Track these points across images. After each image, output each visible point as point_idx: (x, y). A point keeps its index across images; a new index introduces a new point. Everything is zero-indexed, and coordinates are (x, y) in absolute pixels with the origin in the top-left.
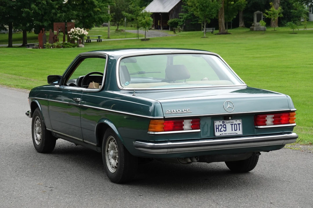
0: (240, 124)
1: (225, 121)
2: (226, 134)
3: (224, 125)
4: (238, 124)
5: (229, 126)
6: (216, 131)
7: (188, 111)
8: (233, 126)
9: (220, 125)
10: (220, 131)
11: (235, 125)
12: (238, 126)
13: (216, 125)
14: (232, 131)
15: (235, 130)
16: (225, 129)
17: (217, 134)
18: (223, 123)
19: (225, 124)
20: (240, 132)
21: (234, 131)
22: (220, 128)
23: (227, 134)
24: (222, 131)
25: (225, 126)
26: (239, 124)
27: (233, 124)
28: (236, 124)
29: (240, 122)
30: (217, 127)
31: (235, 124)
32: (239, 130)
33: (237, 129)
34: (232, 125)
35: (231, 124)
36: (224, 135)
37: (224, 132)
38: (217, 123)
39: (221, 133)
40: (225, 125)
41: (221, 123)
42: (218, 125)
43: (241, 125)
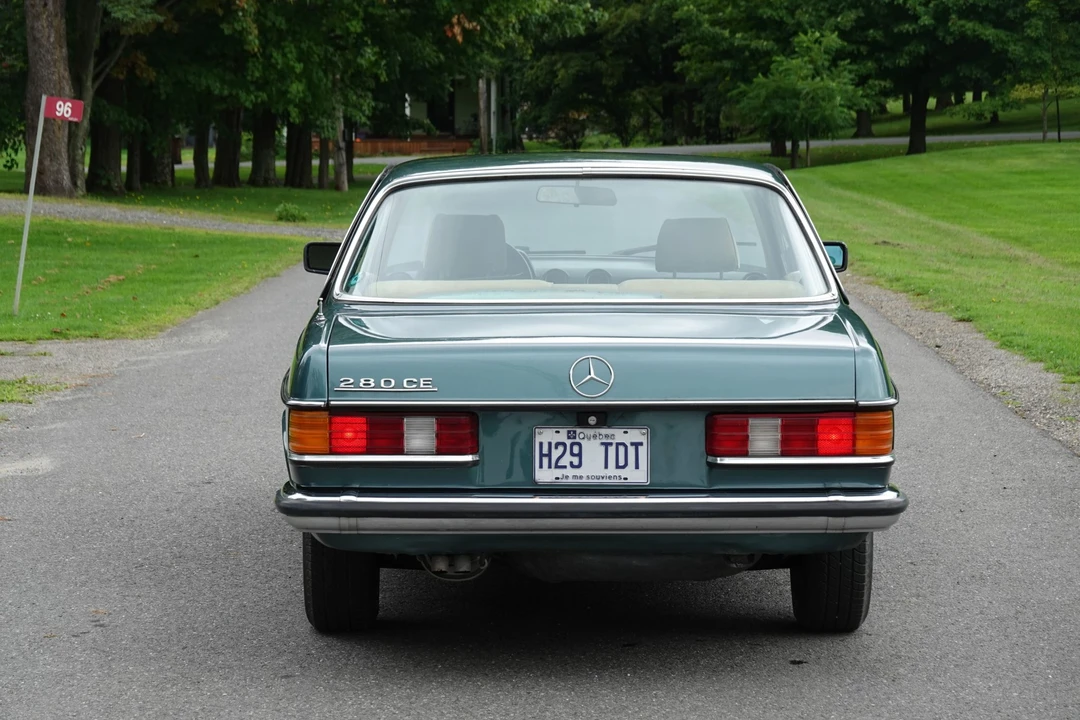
0: (641, 444)
1: (578, 430)
2: (581, 477)
3: (572, 445)
4: (632, 444)
5: (592, 449)
6: (541, 466)
7: (422, 386)
8: (612, 450)
9: (558, 445)
10: (557, 467)
11: (622, 449)
12: (631, 450)
13: (541, 444)
14: (606, 467)
15: (618, 467)
16: (576, 461)
17: (544, 475)
18: (569, 438)
19: (577, 440)
20: (639, 476)
21: (612, 470)
22: (556, 454)
23: (584, 480)
24: (565, 467)
25: (576, 450)
26: (637, 445)
27: (611, 444)
28: (623, 444)
29: (643, 439)
30: (545, 451)
31: (618, 444)
32: (637, 467)
33: (626, 464)
34: (607, 445)
35: (602, 444)
36: (571, 480)
37: (570, 472)
38: (546, 436)
39: (559, 473)
40: (580, 445)
41: (562, 436)
42: (550, 444)
43: (643, 450)
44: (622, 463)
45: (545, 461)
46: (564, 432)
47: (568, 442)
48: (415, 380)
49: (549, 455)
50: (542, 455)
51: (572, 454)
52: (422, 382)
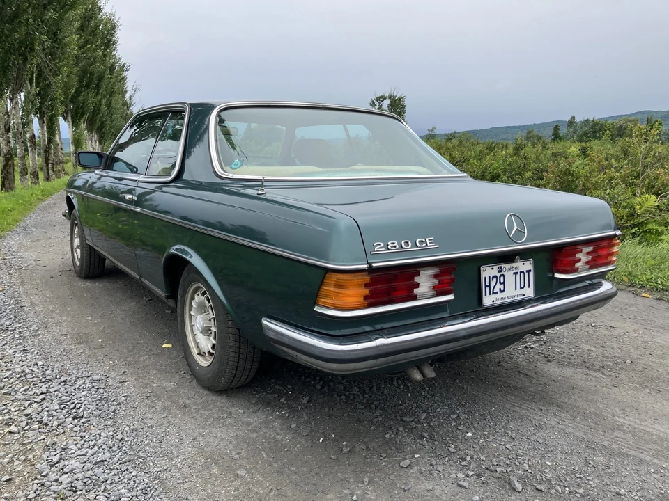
0: (530, 271)
1: (503, 266)
2: (505, 298)
3: (501, 276)
4: (527, 271)
5: (509, 278)
6: (486, 295)
7: (428, 245)
8: (518, 276)
9: (493, 277)
10: (494, 293)
11: (522, 275)
12: (526, 274)
13: (485, 278)
14: (516, 289)
15: (521, 288)
16: (502, 287)
17: (487, 301)
18: (498, 272)
19: (502, 273)
20: (530, 292)
21: (518, 291)
22: (493, 284)
23: (506, 300)
24: (497, 293)
25: (502, 281)
26: (529, 271)
27: (517, 273)
28: (523, 272)
29: (531, 267)
30: (487, 284)
31: (521, 272)
32: (529, 287)
33: (524, 285)
35: (514, 273)
36: (500, 301)
37: (499, 295)
38: (488, 272)
39: (494, 297)
40: (503, 275)
41: (495, 272)
42: (490, 277)
43: (532, 274)
44: (522, 286)
45: (488, 289)
46: (496, 268)
47: (498, 275)
48: (424, 240)
49: (489, 286)
50: (486, 286)
51: (501, 283)
52: (428, 242)
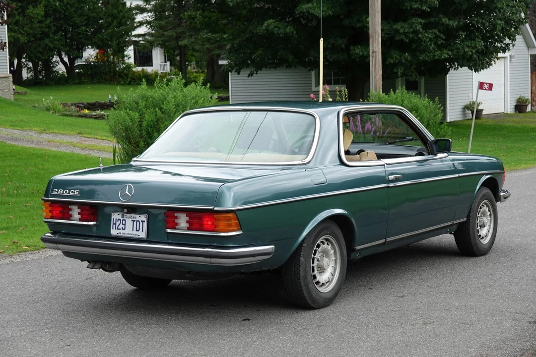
0: (144, 221)
1: (125, 215)
2: (125, 234)
3: (123, 220)
4: (142, 221)
5: (129, 222)
6: (113, 228)
8: (135, 223)
9: (119, 219)
10: (118, 229)
11: (138, 223)
12: (141, 223)
13: (113, 219)
14: (133, 230)
16: (123, 227)
17: (114, 232)
18: (122, 217)
19: (125, 218)
20: (143, 235)
21: (135, 232)
22: (118, 223)
23: (126, 235)
24: (120, 229)
25: (124, 223)
26: (143, 222)
27: (135, 221)
28: (139, 221)
29: (145, 219)
30: (114, 222)
31: (137, 221)
32: (143, 231)
33: (139, 230)
34: (133, 221)
35: (132, 220)
36: (122, 235)
37: (122, 231)
38: (116, 216)
39: (118, 231)
40: (125, 220)
41: (120, 217)
42: (116, 219)
43: (145, 224)
44: (138, 229)
45: (114, 226)
46: (121, 214)
47: (122, 219)
49: (115, 224)
50: (113, 224)
51: (123, 224)
